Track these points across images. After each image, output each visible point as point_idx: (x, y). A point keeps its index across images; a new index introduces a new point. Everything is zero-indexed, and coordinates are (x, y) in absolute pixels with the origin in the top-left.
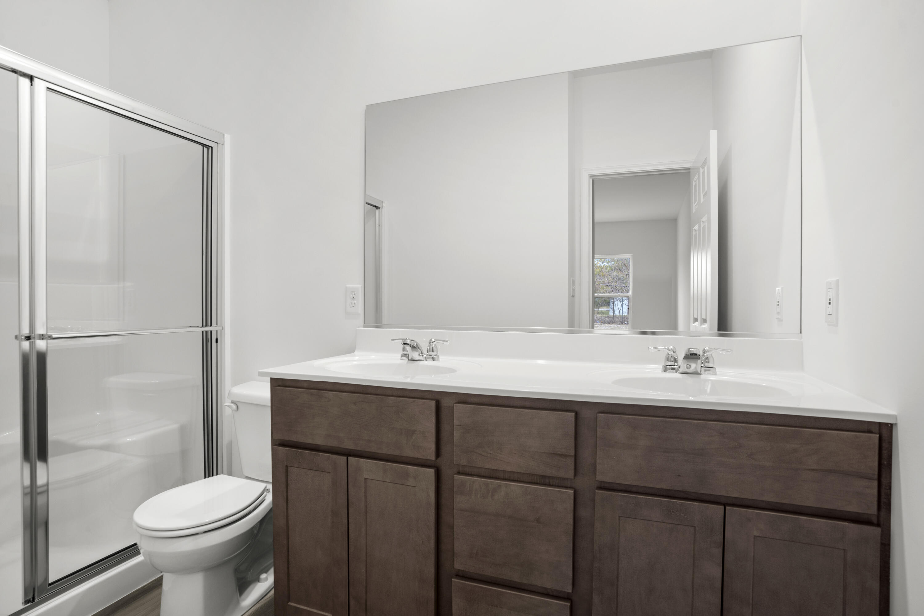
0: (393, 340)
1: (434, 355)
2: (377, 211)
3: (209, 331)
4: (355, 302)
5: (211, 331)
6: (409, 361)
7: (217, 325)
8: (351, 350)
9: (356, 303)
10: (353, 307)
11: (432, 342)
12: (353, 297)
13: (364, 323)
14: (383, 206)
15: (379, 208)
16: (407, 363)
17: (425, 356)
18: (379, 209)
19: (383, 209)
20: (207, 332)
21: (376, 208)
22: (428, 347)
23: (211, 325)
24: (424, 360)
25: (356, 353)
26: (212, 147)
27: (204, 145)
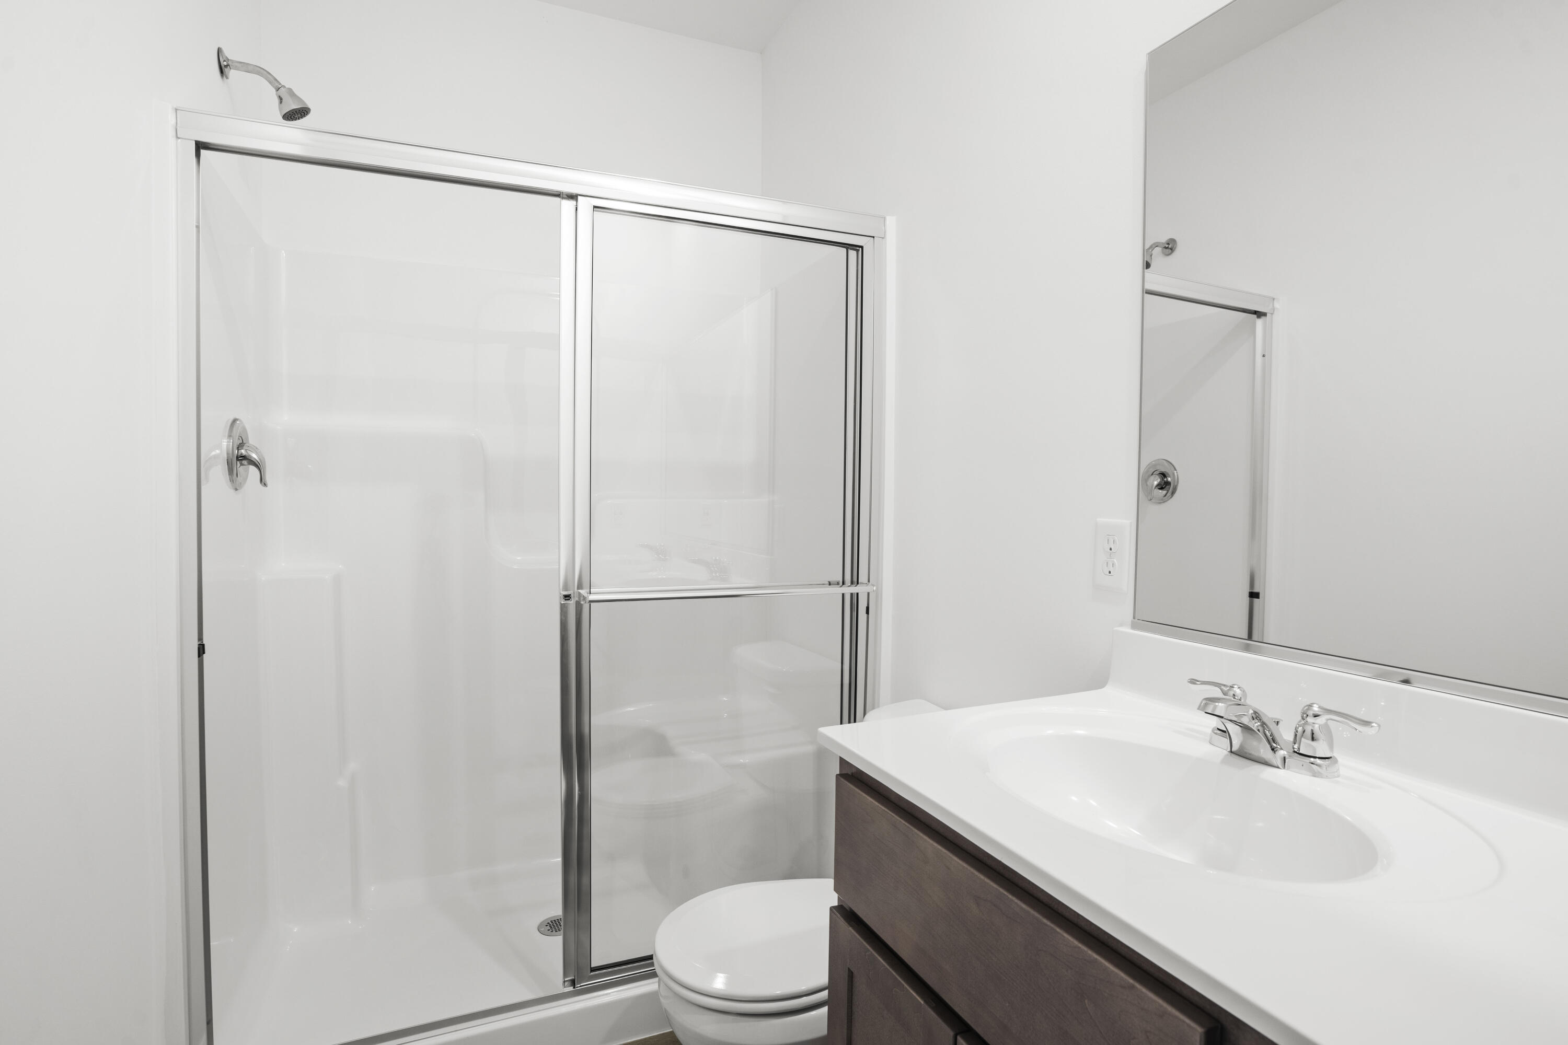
0: (1193, 681)
1: (1320, 758)
2: (1259, 322)
3: (855, 593)
4: (1115, 560)
5: (857, 594)
6: (1233, 755)
7: (869, 581)
8: (1097, 681)
9: (1117, 564)
10: (1110, 573)
11: (1310, 713)
12: (1111, 549)
13: (1134, 618)
14: (1274, 309)
15: (1265, 314)
16: (1224, 761)
17: (1282, 753)
18: (1263, 318)
19: (1274, 316)
20: (852, 594)
21: (1255, 316)
22: (1300, 726)
23: (858, 583)
24: (1280, 766)
25: (1108, 690)
26: (862, 247)
27: (848, 246)
